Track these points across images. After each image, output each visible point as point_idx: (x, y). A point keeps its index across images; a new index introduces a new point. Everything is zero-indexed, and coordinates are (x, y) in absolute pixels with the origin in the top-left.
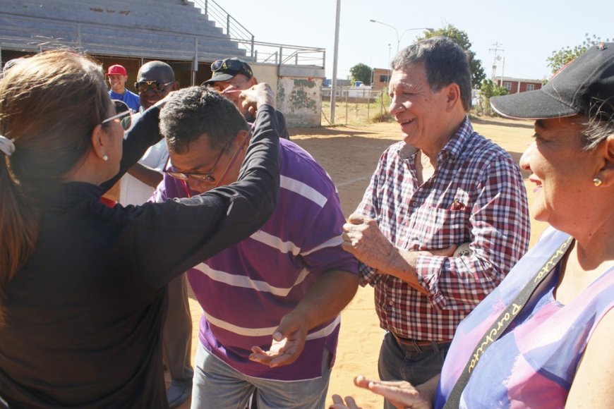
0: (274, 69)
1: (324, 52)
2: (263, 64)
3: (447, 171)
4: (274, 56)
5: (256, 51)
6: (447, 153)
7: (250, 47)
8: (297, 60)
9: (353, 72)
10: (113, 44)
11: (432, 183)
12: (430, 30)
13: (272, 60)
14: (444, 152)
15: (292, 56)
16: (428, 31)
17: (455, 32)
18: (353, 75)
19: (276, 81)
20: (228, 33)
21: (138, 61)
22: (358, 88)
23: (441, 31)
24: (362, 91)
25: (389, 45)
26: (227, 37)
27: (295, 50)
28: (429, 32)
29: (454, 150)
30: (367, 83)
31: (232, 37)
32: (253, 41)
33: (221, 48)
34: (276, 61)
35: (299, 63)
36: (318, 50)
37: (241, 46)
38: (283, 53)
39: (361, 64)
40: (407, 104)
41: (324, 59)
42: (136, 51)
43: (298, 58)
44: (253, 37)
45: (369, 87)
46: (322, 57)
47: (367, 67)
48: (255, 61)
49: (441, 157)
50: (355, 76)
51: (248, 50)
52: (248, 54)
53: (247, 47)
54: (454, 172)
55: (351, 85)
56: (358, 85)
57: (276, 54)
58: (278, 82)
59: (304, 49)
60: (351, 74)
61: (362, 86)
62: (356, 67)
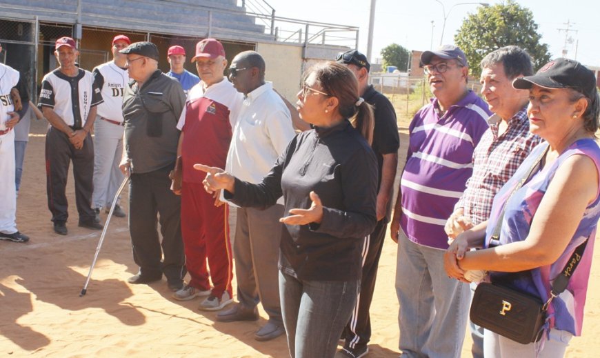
0: (299, 50)
1: (358, 31)
2: (284, 44)
3: (515, 131)
4: (298, 34)
5: (277, 28)
6: (516, 119)
7: (269, 23)
8: (324, 40)
9: (385, 54)
10: (113, 15)
11: (505, 137)
12: (484, 5)
13: (295, 39)
14: (514, 118)
15: (318, 35)
16: (481, 6)
17: (516, 9)
18: (385, 58)
19: (300, 64)
20: (243, 6)
21: (144, 36)
22: (391, 74)
23: (499, 6)
24: (397, 79)
25: (432, 22)
26: (242, 10)
27: (323, 28)
28: (483, 7)
29: (521, 117)
30: (402, 68)
31: (248, 10)
32: (273, 16)
33: (236, 23)
34: (300, 39)
35: (326, 43)
36: (350, 28)
37: (258, 22)
38: (309, 32)
39: (394, 45)
40: (493, 88)
41: (357, 39)
42: (140, 24)
43: (326, 38)
44: (274, 11)
45: (406, 74)
46: (355, 37)
47: (402, 48)
48: (275, 39)
49: (511, 121)
50: (387, 60)
51: (266, 27)
52: (267, 31)
53: (266, 23)
54: (520, 131)
55: (381, 70)
56: (391, 71)
57: (300, 32)
58: (302, 66)
59: (332, 27)
60: (382, 57)
61: (396, 72)
62: (389, 48)
